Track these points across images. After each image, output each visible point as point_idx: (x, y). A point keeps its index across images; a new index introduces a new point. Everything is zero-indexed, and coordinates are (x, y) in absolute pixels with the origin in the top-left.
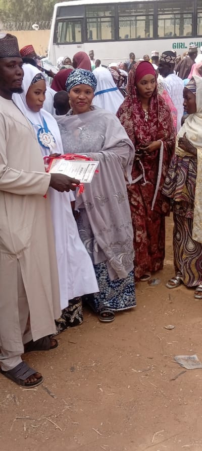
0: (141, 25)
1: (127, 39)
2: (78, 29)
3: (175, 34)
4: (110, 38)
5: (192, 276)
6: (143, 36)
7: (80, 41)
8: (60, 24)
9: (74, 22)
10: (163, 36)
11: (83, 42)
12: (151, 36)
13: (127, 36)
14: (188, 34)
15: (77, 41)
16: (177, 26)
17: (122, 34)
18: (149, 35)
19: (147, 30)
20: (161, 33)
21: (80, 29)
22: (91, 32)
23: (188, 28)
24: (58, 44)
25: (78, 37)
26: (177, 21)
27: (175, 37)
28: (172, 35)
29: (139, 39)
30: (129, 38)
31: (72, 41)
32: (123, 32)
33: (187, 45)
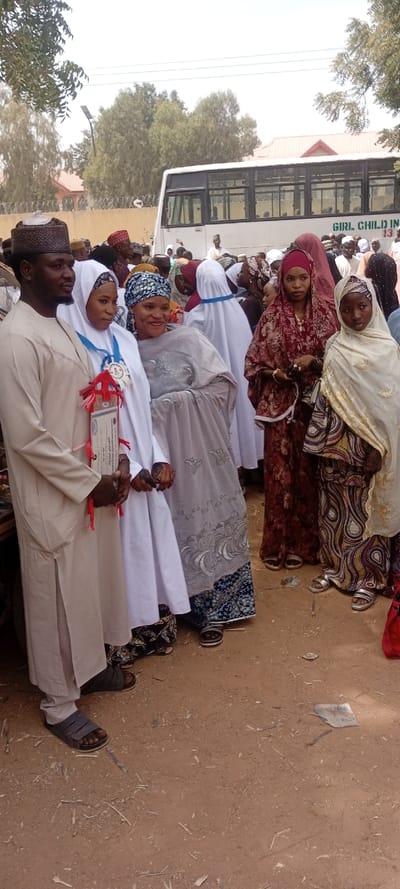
0: (289, 198)
1: (267, 218)
2: (197, 205)
3: (337, 211)
4: (243, 217)
5: (355, 575)
6: (290, 213)
7: (200, 222)
8: (172, 199)
9: (192, 195)
10: (320, 213)
11: (203, 224)
12: (302, 214)
13: (267, 214)
14: (355, 209)
15: (196, 222)
16: (341, 199)
17: (260, 211)
18: (299, 213)
19: (296, 205)
20: (316, 209)
21: (199, 205)
22: (215, 209)
23: (356, 202)
24: (168, 227)
25: (198, 218)
26: (341, 191)
27: (337, 215)
28: (333, 212)
29: (285, 218)
30: (270, 216)
31: (188, 222)
32: (261, 208)
33: (354, 225)
